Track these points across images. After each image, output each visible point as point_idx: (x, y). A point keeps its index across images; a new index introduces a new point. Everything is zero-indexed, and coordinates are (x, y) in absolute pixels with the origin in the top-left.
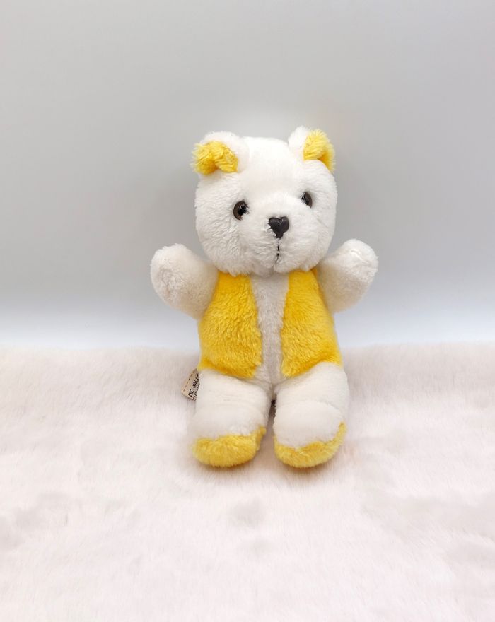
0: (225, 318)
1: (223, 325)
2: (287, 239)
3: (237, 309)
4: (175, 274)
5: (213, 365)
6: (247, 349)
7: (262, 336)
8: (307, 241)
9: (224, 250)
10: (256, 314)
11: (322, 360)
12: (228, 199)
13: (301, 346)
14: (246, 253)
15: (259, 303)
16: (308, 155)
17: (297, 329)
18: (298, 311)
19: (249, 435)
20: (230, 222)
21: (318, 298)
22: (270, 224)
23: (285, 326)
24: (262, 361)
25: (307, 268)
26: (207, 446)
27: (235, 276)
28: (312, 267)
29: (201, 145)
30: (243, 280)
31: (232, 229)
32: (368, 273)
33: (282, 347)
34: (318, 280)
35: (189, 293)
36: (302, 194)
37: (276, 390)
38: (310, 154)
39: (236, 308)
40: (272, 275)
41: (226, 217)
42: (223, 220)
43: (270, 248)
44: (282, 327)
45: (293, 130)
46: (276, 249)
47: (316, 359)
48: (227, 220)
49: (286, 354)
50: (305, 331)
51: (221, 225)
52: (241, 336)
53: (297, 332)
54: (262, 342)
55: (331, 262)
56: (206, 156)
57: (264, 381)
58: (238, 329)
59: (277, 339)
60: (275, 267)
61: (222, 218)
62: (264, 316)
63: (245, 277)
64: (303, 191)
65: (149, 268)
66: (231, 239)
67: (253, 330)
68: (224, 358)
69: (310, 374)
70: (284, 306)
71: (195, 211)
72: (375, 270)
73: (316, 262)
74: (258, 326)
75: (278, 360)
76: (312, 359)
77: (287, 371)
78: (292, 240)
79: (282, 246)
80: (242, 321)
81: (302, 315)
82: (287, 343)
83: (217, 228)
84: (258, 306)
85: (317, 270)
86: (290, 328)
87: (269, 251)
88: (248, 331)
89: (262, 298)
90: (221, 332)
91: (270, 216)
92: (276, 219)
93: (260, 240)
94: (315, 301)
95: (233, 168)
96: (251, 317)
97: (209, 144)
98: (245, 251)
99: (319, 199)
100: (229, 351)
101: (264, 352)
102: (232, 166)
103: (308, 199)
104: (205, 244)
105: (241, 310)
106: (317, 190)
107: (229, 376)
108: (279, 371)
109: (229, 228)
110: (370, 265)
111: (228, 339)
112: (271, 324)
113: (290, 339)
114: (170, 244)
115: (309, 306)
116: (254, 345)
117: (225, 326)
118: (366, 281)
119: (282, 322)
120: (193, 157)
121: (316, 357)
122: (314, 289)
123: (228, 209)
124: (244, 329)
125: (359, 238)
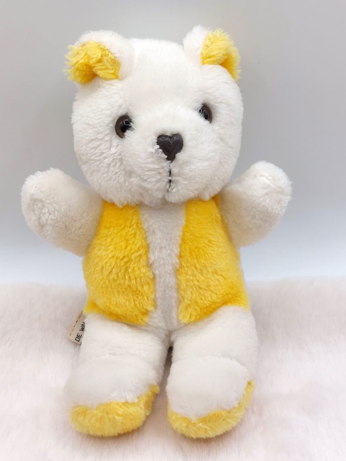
0: (110, 256)
1: (108, 264)
2: (181, 162)
3: (123, 246)
4: (47, 205)
5: (99, 309)
6: (136, 293)
7: (154, 277)
8: (206, 164)
9: (105, 175)
10: (147, 252)
11: (225, 303)
12: (108, 112)
13: (201, 288)
14: (132, 180)
15: (150, 239)
16: (207, 59)
17: (196, 268)
18: (196, 247)
19: (136, 401)
20: (111, 141)
21: (220, 232)
22: (158, 143)
23: (181, 266)
24: (155, 306)
25: (207, 197)
26: (85, 416)
27: (121, 207)
28: (212, 195)
29: (76, 47)
30: (131, 212)
31: (113, 150)
32: (279, 201)
33: (178, 289)
34: (220, 210)
35: (66, 227)
36: (200, 106)
37: (172, 338)
38: (209, 58)
39: (123, 244)
40: (164, 206)
41: (107, 135)
42: (102, 139)
43: (160, 173)
44: (178, 266)
45: (190, 29)
46: (167, 174)
47: (219, 303)
48: (107, 138)
49: (183, 297)
50: (205, 271)
51: (101, 144)
52: (130, 278)
53: (196, 272)
54: (155, 284)
55: (236, 188)
56: (81, 60)
57: (157, 328)
58: (126, 269)
59: (172, 281)
60: (166, 197)
61: (100, 136)
62: (156, 254)
63: (133, 208)
64: (201, 102)
65: (19, 198)
66: (112, 162)
67: (143, 270)
68: (110, 303)
69: (212, 320)
70: (179, 241)
71: (72, 129)
72: (289, 198)
73: (217, 189)
74: (149, 265)
75: (174, 304)
76: (213, 302)
77: (185, 317)
78: (187, 163)
79: (175, 170)
80: (130, 260)
81: (202, 251)
82: (185, 285)
83: (95, 148)
84: (149, 242)
85: (219, 199)
86: (188, 267)
87: (159, 177)
88: (137, 272)
89: (154, 232)
90: (106, 273)
91: (160, 132)
92: (167, 136)
93: (147, 163)
94: (217, 235)
95: (114, 74)
96: (140, 256)
97: (84, 45)
98: (131, 177)
99: (221, 113)
100: (116, 294)
101: (157, 295)
102: (112, 71)
103: (207, 112)
104: (84, 168)
105: (129, 248)
106: (219, 100)
107: (118, 322)
108: (175, 317)
109: (110, 148)
110: (282, 193)
111: (114, 280)
112: (164, 264)
113: (187, 280)
114: (43, 169)
115: (210, 241)
116: (146, 288)
117: (110, 266)
118: (277, 212)
119: (177, 261)
120: (66, 62)
121: (218, 300)
122: (216, 221)
123: (108, 126)
124: (133, 270)
125: (268, 160)
